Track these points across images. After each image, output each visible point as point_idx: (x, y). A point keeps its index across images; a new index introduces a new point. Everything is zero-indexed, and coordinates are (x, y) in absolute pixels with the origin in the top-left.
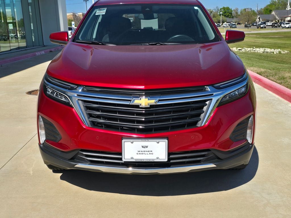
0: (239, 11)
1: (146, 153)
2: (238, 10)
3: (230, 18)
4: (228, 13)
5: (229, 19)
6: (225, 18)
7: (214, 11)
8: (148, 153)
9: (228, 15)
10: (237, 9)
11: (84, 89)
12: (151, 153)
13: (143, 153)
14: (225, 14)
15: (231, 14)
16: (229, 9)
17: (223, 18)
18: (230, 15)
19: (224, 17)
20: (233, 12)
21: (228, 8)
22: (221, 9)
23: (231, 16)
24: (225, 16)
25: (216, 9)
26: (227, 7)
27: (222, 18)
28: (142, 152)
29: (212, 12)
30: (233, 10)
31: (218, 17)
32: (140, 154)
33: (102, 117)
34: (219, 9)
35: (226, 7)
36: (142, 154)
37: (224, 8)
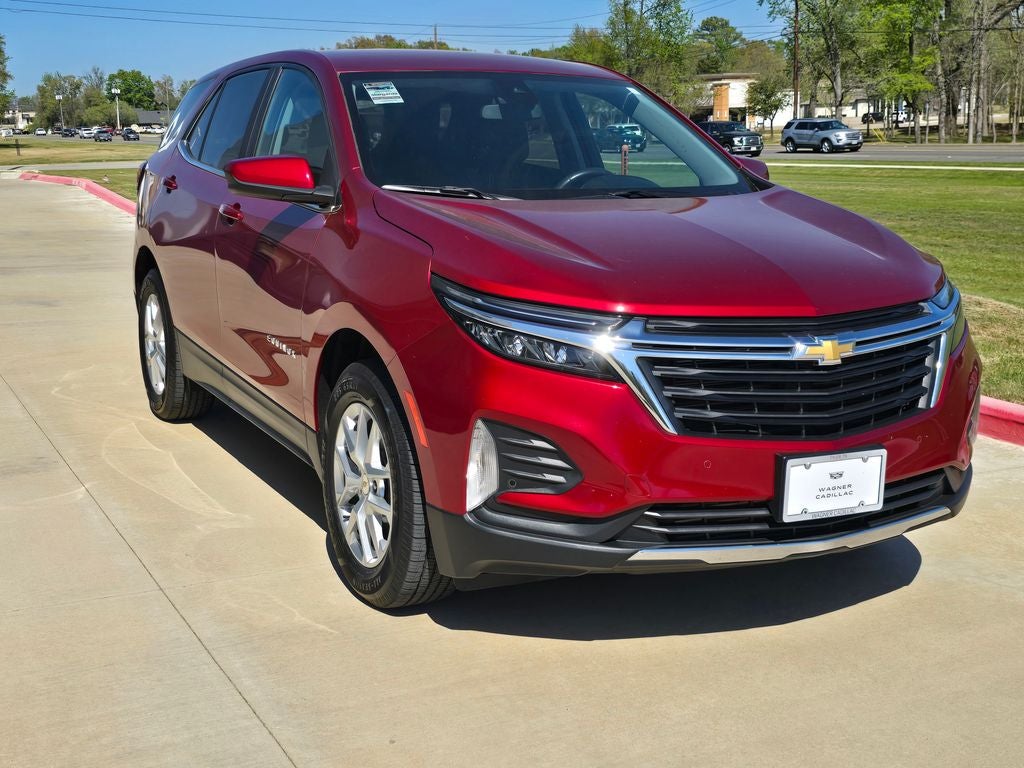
0: (175, 86)
1: (837, 492)
2: (171, 85)
3: (147, 108)
4: (138, 91)
5: (145, 112)
6: (131, 111)
7: (85, 81)
8: (842, 491)
9: (140, 100)
10: (169, 81)
11: (649, 326)
12: (848, 490)
13: (831, 492)
14: (129, 96)
15: (152, 96)
16: (142, 79)
17: (124, 111)
18: (146, 98)
19: (125, 104)
20: (156, 89)
21: (137, 77)
22: (112, 78)
23: (152, 102)
24: (130, 101)
25: (93, 75)
26: (133, 72)
27: (121, 108)
28: (829, 492)
29: (78, 87)
30: (153, 81)
31: (105, 106)
32: (823, 496)
33: (710, 402)
34: (106, 77)
35: (128, 69)
36: (829, 496)
37: (122, 74)
